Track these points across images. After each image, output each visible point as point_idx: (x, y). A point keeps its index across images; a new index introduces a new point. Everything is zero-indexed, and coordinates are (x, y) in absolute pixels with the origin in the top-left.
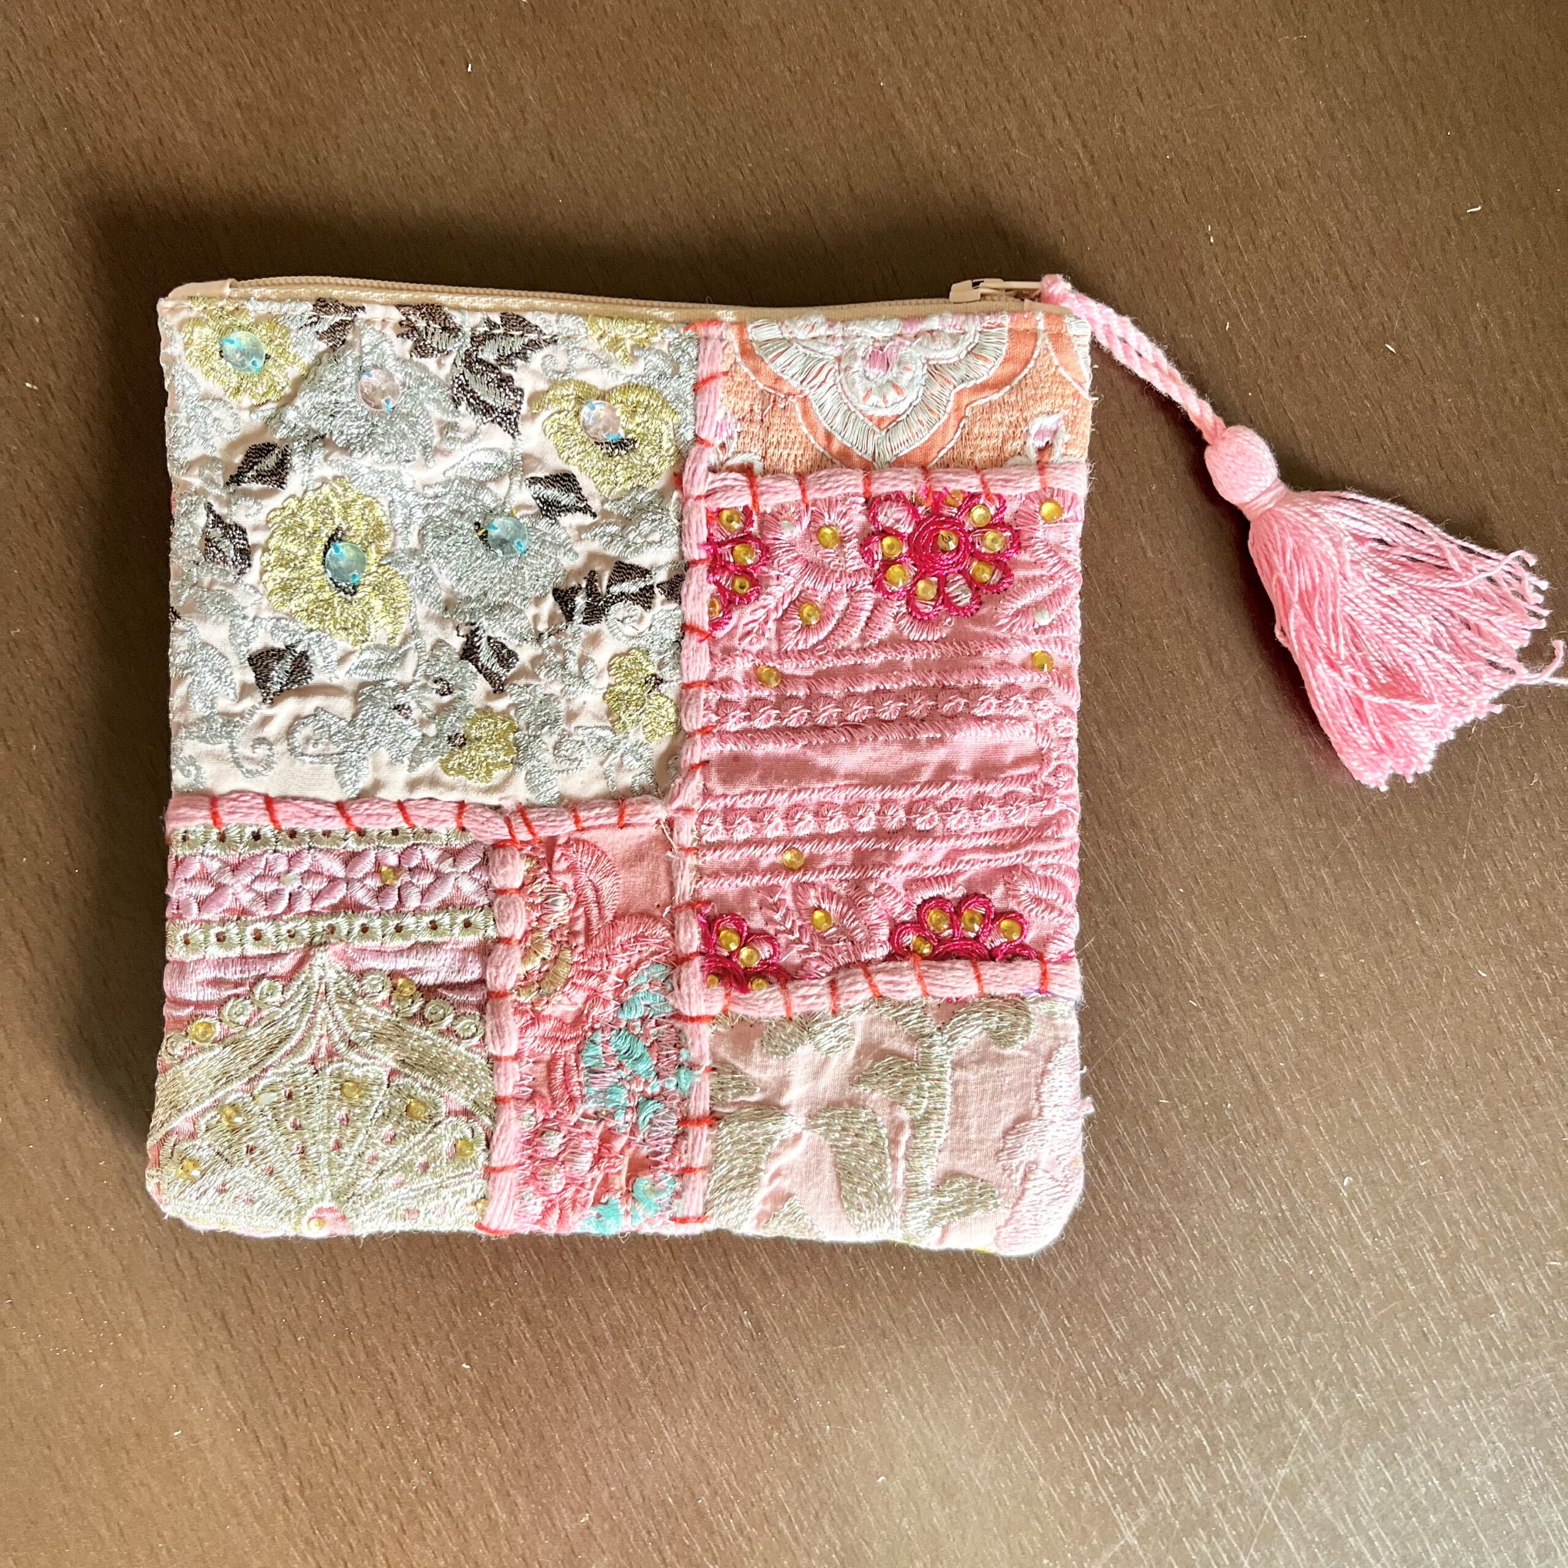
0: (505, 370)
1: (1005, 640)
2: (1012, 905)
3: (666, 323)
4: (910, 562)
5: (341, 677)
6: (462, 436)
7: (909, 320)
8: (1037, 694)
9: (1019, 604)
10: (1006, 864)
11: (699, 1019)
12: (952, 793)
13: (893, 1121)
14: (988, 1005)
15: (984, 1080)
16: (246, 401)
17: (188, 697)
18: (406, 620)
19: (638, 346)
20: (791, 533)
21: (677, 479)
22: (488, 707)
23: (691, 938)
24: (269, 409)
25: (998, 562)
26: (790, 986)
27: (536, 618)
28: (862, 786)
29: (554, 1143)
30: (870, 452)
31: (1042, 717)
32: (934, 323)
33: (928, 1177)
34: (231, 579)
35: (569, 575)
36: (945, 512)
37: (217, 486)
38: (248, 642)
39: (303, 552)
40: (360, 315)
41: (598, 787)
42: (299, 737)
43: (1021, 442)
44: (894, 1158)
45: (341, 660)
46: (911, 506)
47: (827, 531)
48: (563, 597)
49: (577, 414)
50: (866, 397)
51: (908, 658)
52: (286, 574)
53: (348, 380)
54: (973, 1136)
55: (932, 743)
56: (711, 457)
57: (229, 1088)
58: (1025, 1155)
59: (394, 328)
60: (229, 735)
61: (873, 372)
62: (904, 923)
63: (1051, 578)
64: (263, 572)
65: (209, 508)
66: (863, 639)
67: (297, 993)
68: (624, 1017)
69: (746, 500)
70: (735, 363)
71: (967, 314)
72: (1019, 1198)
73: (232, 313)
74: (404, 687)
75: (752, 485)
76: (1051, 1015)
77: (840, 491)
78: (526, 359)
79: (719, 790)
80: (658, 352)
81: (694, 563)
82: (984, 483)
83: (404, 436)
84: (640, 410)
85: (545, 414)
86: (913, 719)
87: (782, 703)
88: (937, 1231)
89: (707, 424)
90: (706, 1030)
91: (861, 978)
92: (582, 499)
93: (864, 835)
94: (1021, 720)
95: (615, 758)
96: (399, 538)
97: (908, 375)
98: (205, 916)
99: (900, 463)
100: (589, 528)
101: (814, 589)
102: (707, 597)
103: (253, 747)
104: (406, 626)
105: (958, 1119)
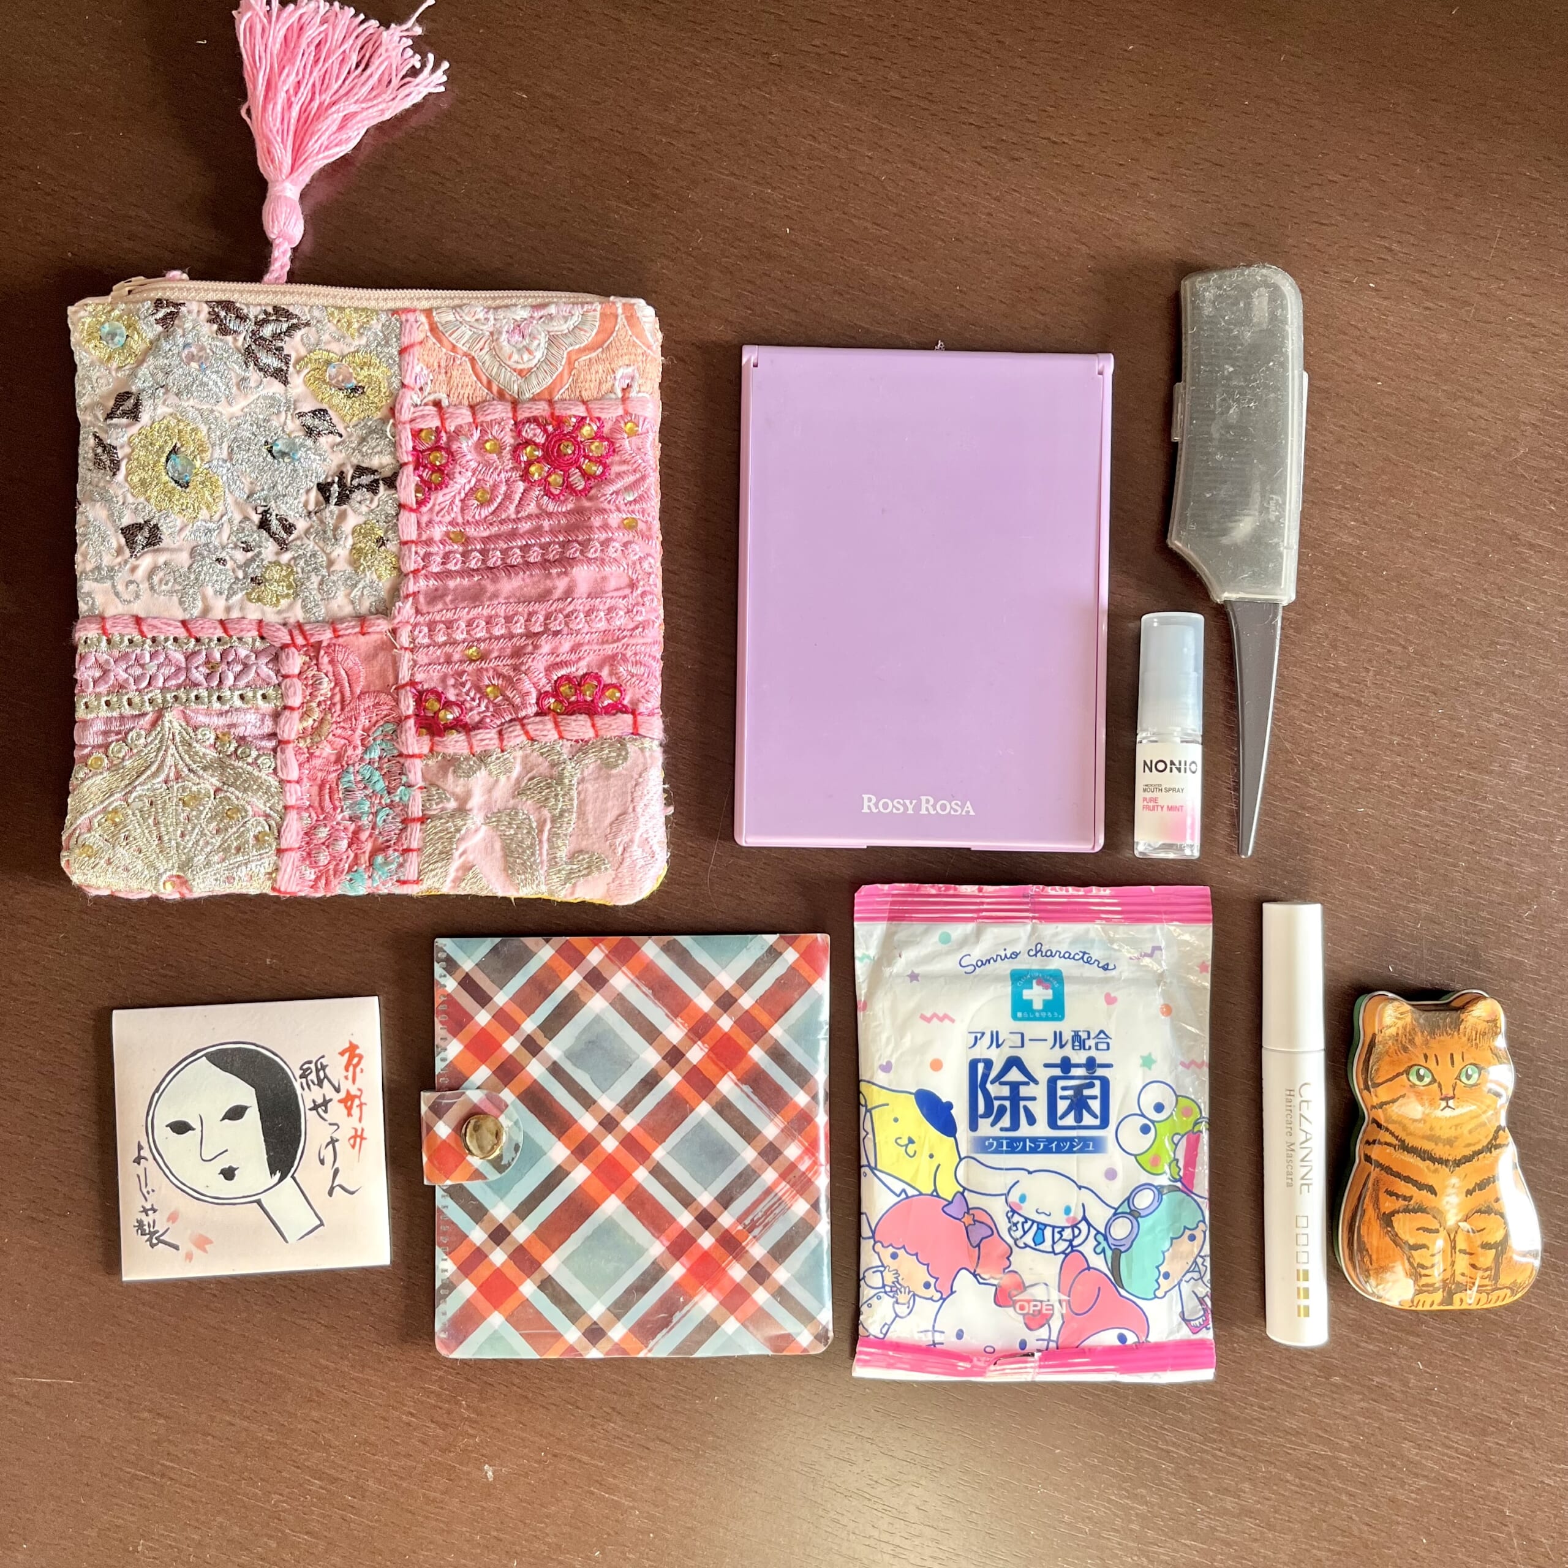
0: (279, 344)
1: (605, 510)
2: (614, 681)
4: (544, 461)
5: (178, 541)
6: (252, 386)
7: (538, 305)
8: (625, 543)
9: (614, 488)
10: (610, 652)
11: (413, 756)
13: (540, 818)
14: (601, 743)
15: (597, 790)
16: (115, 364)
17: (86, 554)
18: (222, 504)
19: (364, 327)
20: (465, 446)
21: (392, 411)
22: (276, 559)
23: (408, 705)
24: (127, 370)
25: (600, 461)
26: (472, 733)
27: (306, 502)
28: (515, 603)
29: (323, 833)
30: (515, 391)
31: (631, 559)
32: (553, 308)
33: (563, 853)
34: (108, 479)
35: (327, 474)
36: (565, 429)
37: (100, 421)
38: (120, 519)
39: (154, 461)
40: (183, 308)
41: (348, 610)
42: (156, 579)
43: (610, 385)
44: (541, 841)
45: (180, 529)
46: (542, 425)
47: (491, 443)
48: (323, 489)
49: (326, 371)
50: (511, 357)
51: (546, 524)
52: (143, 475)
53: (176, 351)
54: (591, 826)
55: (559, 575)
56: (413, 396)
57: (112, 799)
58: (621, 839)
59: (205, 318)
60: (112, 578)
61: (514, 341)
62: (546, 692)
63: (634, 470)
64: (128, 474)
65: (96, 435)
66: (518, 512)
67: (155, 738)
68: (367, 757)
69: (435, 423)
70: (427, 336)
71: (573, 303)
72: (621, 863)
74: (223, 547)
75: (441, 414)
76: (642, 749)
77: (498, 416)
78: (290, 336)
79: (425, 609)
80: (377, 330)
81: (406, 464)
82: (588, 410)
83: (214, 386)
84: (367, 367)
85: (305, 371)
86: (548, 560)
87: (466, 553)
88: (567, 889)
89: (409, 375)
90: (418, 763)
91: (519, 727)
92: (332, 426)
93: (518, 635)
94: (617, 560)
95: (358, 591)
96: (215, 451)
97: (536, 343)
98: (98, 690)
99: (533, 399)
100: (339, 444)
101: (485, 480)
102: (413, 486)
103: (127, 585)
104: (221, 508)
105: (581, 814)
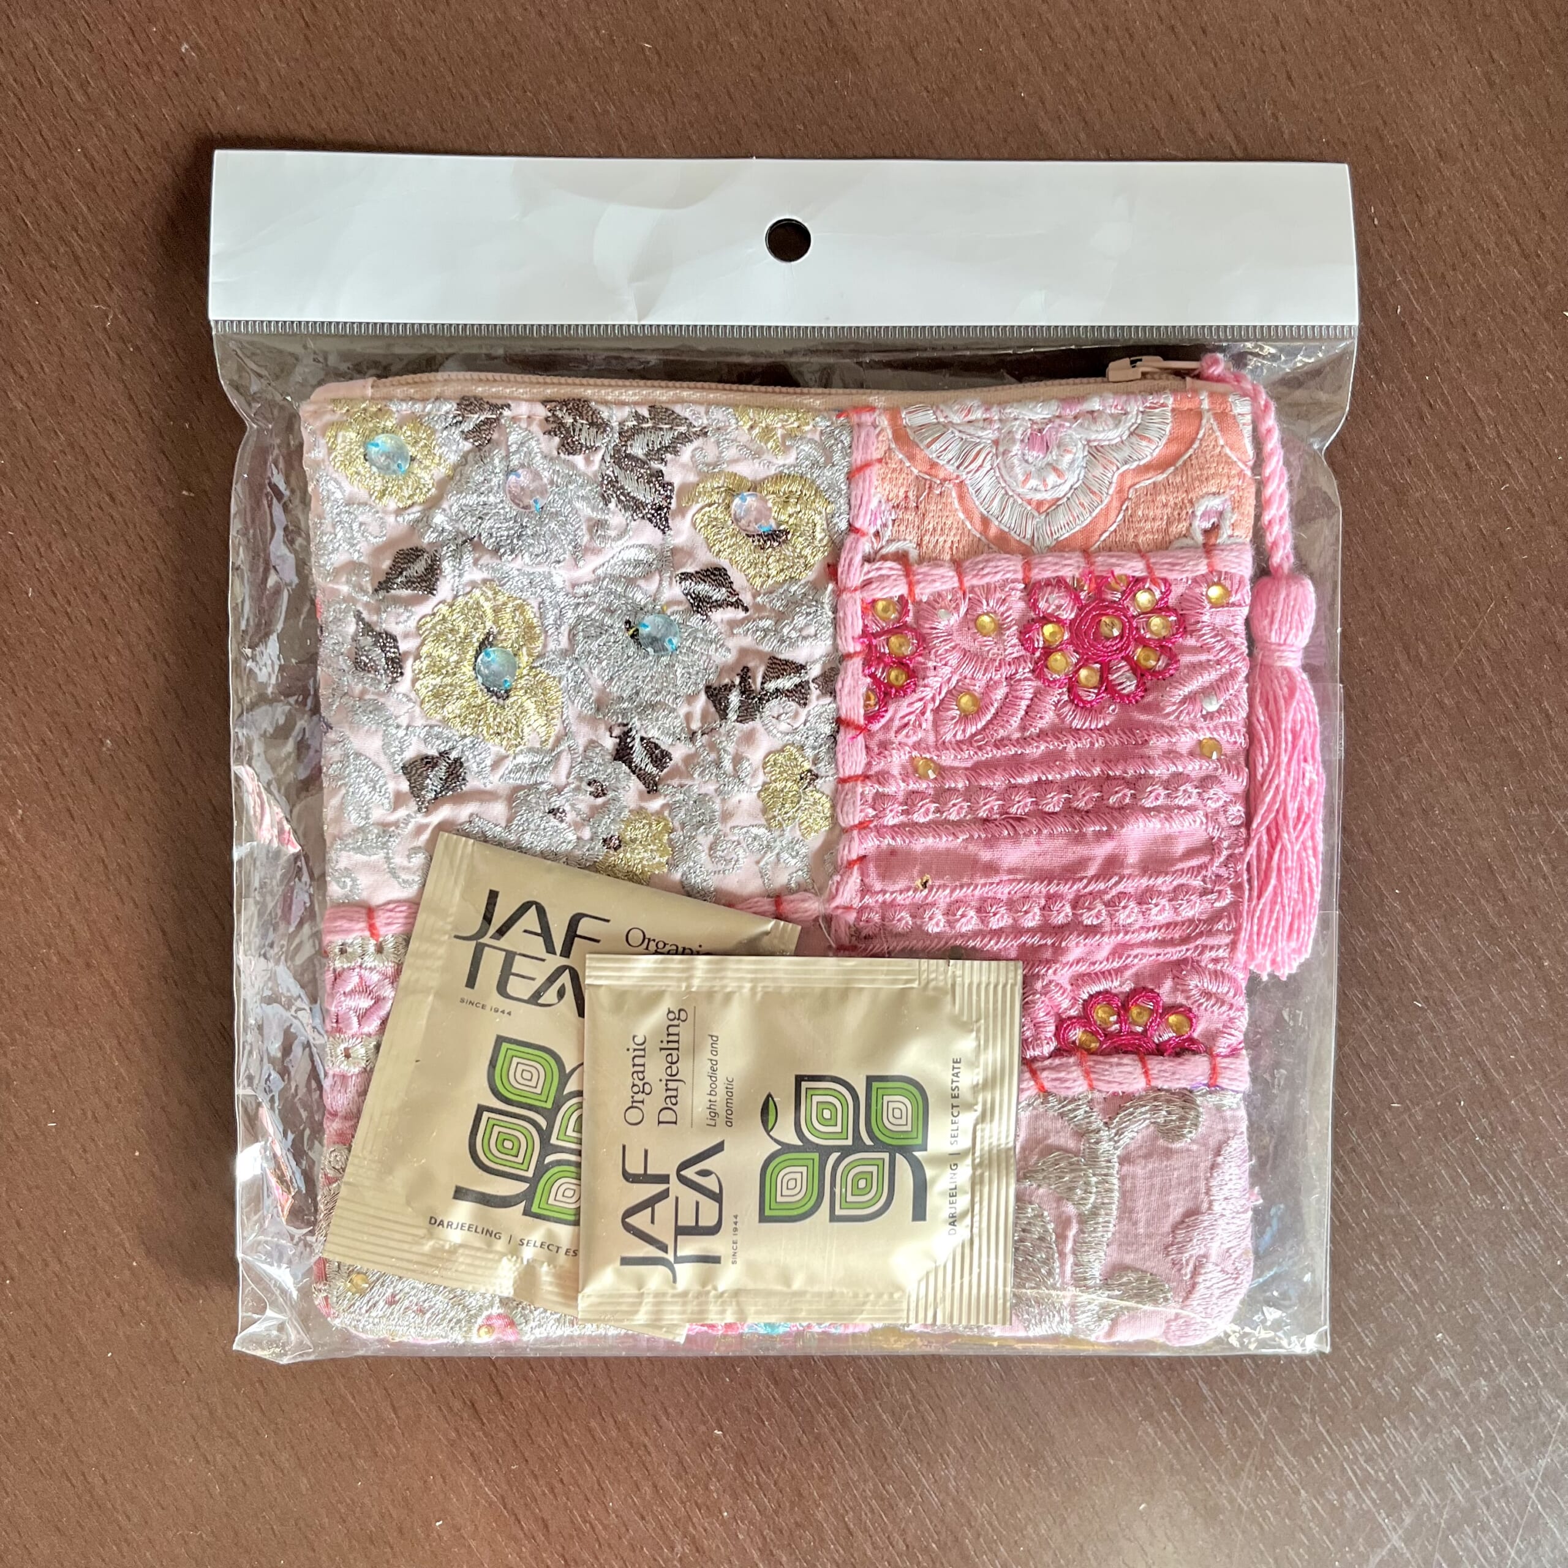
0: (656, 465)
1: (1172, 728)
2: (1180, 999)
3: (817, 412)
4: (1071, 648)
5: (494, 781)
6: (613, 533)
7: (1066, 401)
8: (1205, 782)
9: (1186, 690)
10: (1175, 958)
12: (1120, 888)
13: (1060, 1217)
14: (1156, 1099)
15: (1151, 1175)
16: (392, 504)
17: (342, 807)
18: (557, 721)
19: (789, 435)
20: (947, 621)
21: (831, 570)
22: (641, 808)
24: (414, 513)
25: (1164, 647)
27: (688, 717)
28: (1026, 881)
30: (1028, 536)
31: (1212, 805)
32: (1095, 404)
33: (1096, 1270)
34: (383, 687)
35: (722, 671)
36: (1109, 597)
37: (366, 593)
38: (402, 751)
39: (455, 658)
40: (506, 412)
41: (755, 885)
43: (1185, 524)
44: (1062, 1255)
45: (496, 765)
46: (1073, 591)
47: (986, 619)
48: (716, 695)
49: (728, 507)
50: (1025, 481)
51: (1071, 747)
52: (438, 680)
53: (495, 481)
54: (1141, 1231)
55: (1099, 836)
56: (866, 546)
58: (1194, 1250)
59: (540, 425)
60: (385, 845)
61: (1033, 455)
62: (1070, 1018)
63: (1218, 662)
64: (414, 681)
65: (358, 616)
66: (1023, 728)
69: (901, 589)
70: (890, 449)
71: (1129, 393)
72: (1190, 1292)
73: (375, 415)
74: (559, 790)
75: (908, 572)
76: (1219, 1108)
77: (998, 577)
78: (675, 452)
79: (878, 886)
80: (811, 441)
81: (849, 656)
82: (1149, 568)
83: (554, 536)
84: (793, 500)
85: (695, 507)
86: (1078, 811)
87: (941, 796)
88: (1106, 1323)
89: (862, 512)
91: (1027, 1074)
92: (733, 593)
93: (1029, 930)
94: (1191, 809)
95: (770, 857)
96: (550, 639)
97: (1068, 458)
98: (366, 1030)
99: (1061, 548)
100: (742, 622)
101: (973, 678)
102: (863, 690)
103: (409, 857)
104: (557, 729)
105: (1126, 1212)
